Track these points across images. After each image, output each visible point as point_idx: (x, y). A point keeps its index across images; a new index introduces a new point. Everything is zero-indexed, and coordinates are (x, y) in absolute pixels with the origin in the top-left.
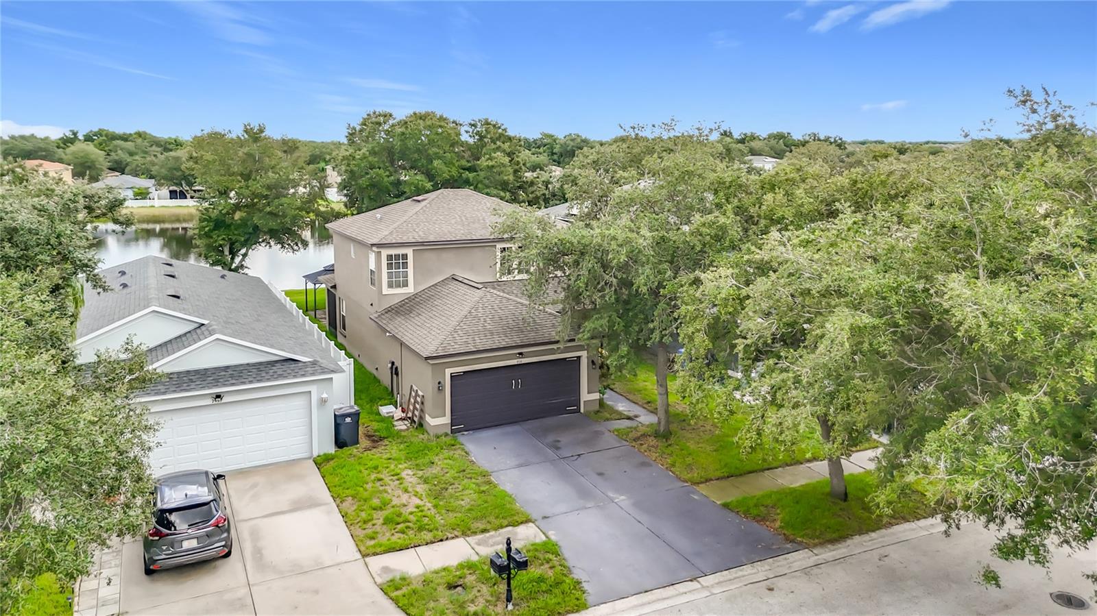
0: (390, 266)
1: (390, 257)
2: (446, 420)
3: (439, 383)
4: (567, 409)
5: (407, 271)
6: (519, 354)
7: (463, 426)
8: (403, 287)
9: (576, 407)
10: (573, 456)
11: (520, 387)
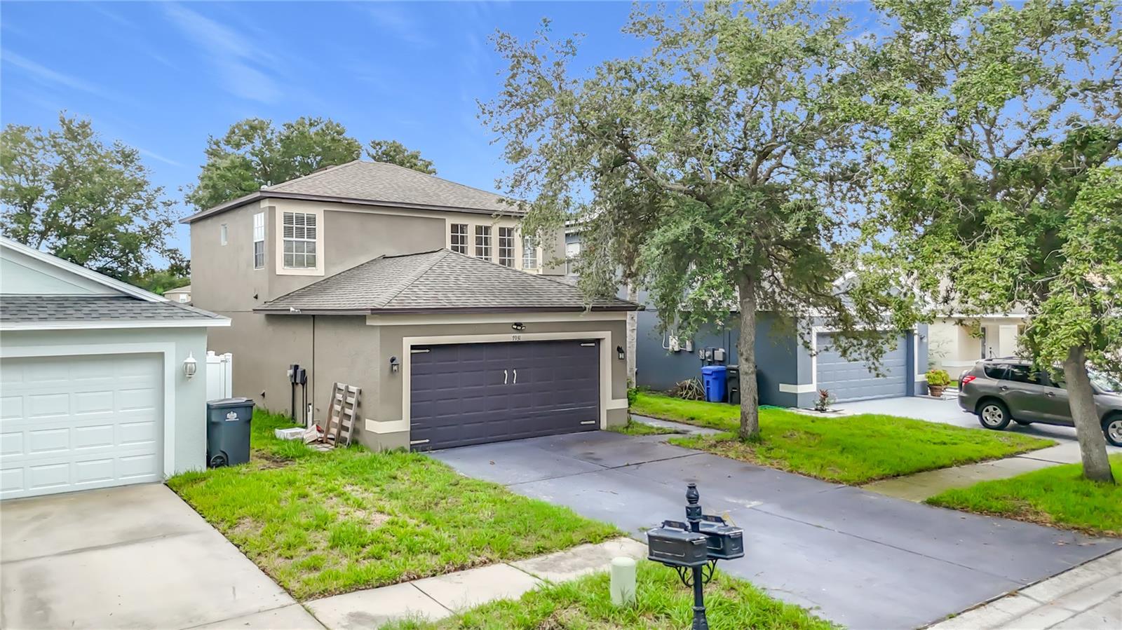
0: (288, 232)
1: (288, 218)
2: (402, 425)
3: (393, 360)
4: (582, 423)
5: (315, 243)
6: (516, 324)
7: (427, 441)
8: (308, 266)
9: (594, 422)
10: (628, 465)
11: (514, 382)
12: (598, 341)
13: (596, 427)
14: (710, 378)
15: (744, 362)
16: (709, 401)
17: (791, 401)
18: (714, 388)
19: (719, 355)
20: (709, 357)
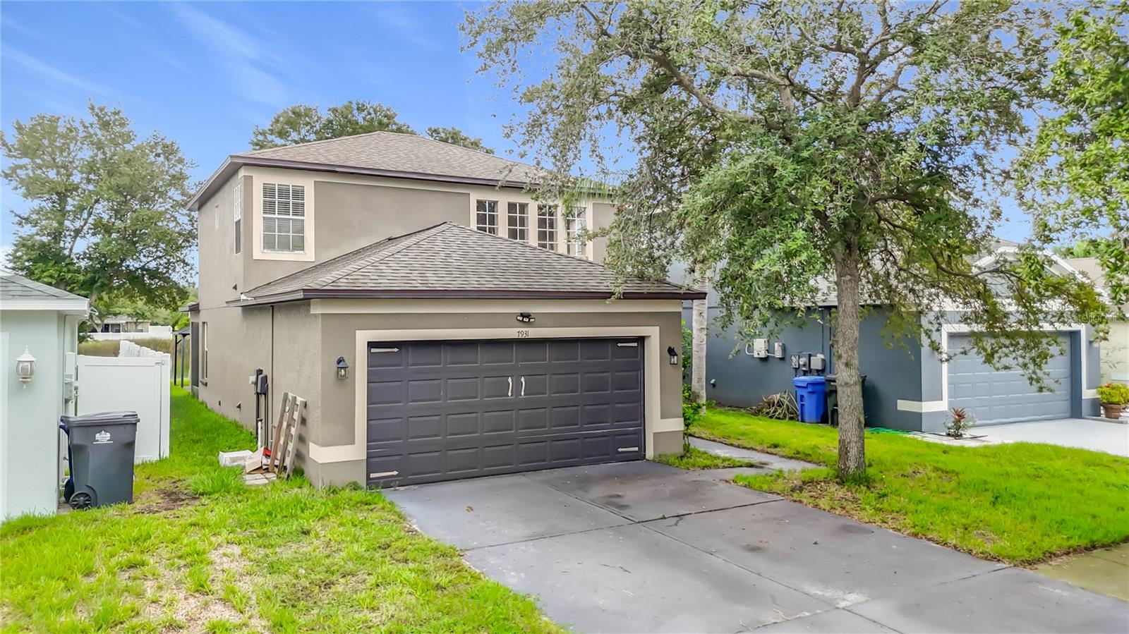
0: (269, 207)
1: (268, 191)
2: (356, 451)
3: (339, 361)
4: (620, 450)
5: (303, 220)
6: (522, 315)
7: (395, 473)
8: (294, 250)
9: (637, 449)
10: (664, 518)
11: (523, 393)
12: (641, 340)
13: (641, 456)
14: (804, 392)
15: (843, 367)
16: (803, 421)
17: (913, 423)
18: (810, 404)
19: (817, 362)
20: (804, 365)
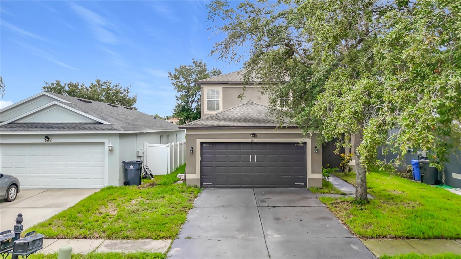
0: (209, 97)
1: (208, 91)
2: (197, 176)
3: (192, 148)
4: (296, 184)
5: (219, 100)
6: (253, 134)
7: (211, 184)
8: (216, 110)
9: (303, 184)
11: (256, 161)
12: (305, 143)
13: (305, 186)
14: (414, 167)
16: (414, 179)
